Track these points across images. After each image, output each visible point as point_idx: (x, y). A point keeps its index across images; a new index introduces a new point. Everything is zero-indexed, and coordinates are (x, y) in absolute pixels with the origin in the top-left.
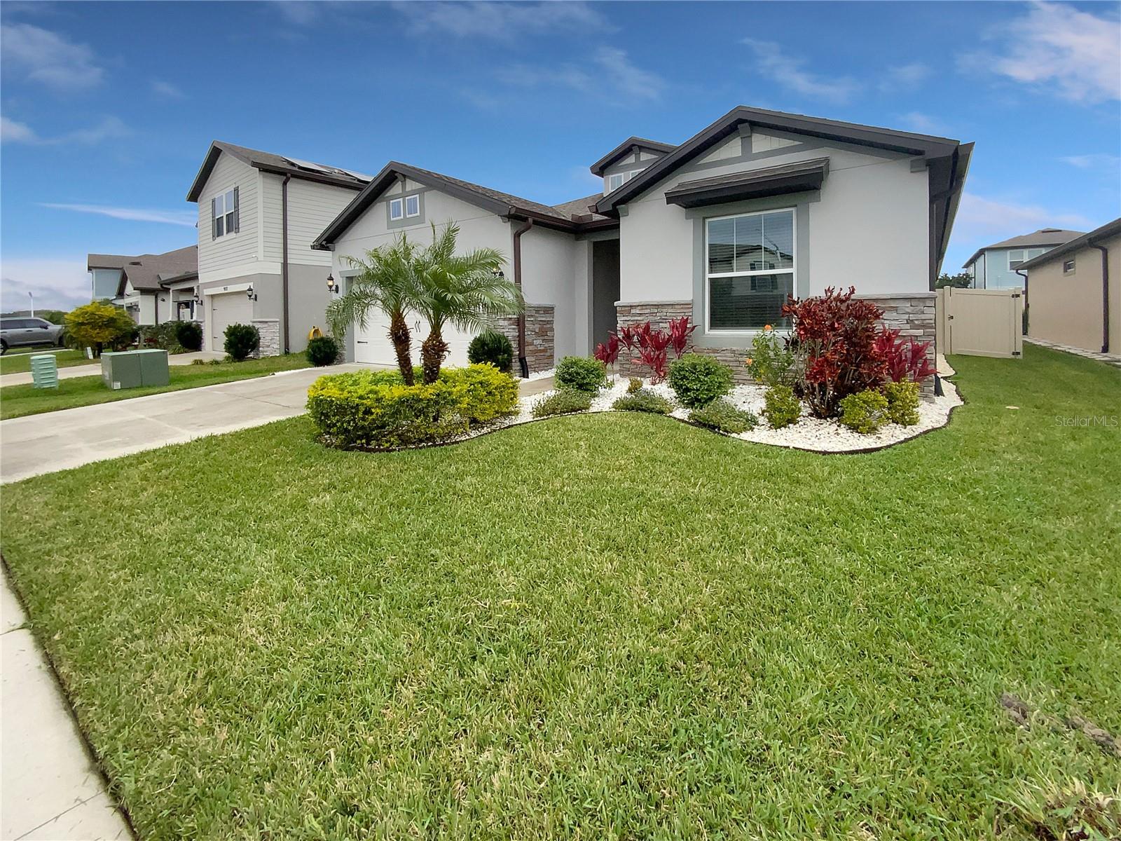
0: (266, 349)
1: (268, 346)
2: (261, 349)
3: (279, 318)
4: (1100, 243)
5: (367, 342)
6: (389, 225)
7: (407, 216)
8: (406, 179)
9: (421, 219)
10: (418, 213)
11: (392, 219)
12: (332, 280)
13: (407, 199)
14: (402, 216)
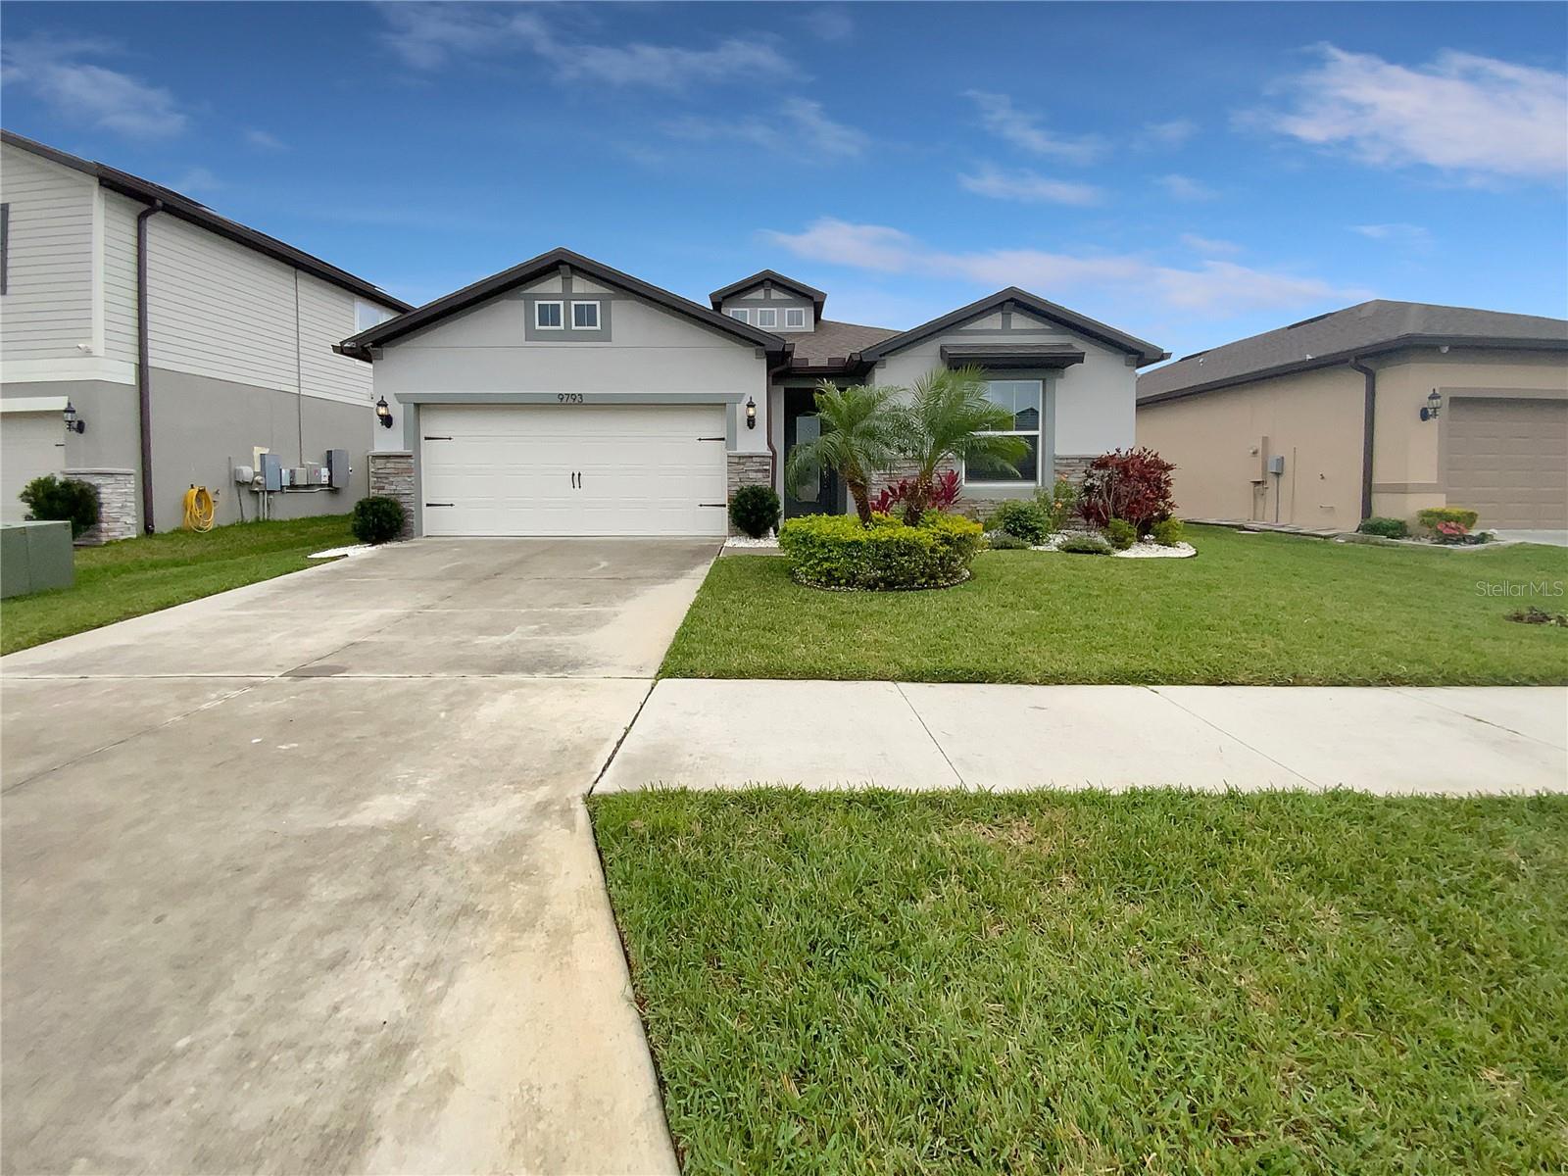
0: (112, 525)
1: (117, 520)
2: (104, 525)
3: (134, 468)
4: (1364, 363)
5: (452, 505)
6: (531, 335)
7: (574, 327)
8: (574, 276)
9: (605, 336)
10: (599, 327)
11: (537, 327)
12: (386, 405)
13: (573, 303)
14: (562, 327)
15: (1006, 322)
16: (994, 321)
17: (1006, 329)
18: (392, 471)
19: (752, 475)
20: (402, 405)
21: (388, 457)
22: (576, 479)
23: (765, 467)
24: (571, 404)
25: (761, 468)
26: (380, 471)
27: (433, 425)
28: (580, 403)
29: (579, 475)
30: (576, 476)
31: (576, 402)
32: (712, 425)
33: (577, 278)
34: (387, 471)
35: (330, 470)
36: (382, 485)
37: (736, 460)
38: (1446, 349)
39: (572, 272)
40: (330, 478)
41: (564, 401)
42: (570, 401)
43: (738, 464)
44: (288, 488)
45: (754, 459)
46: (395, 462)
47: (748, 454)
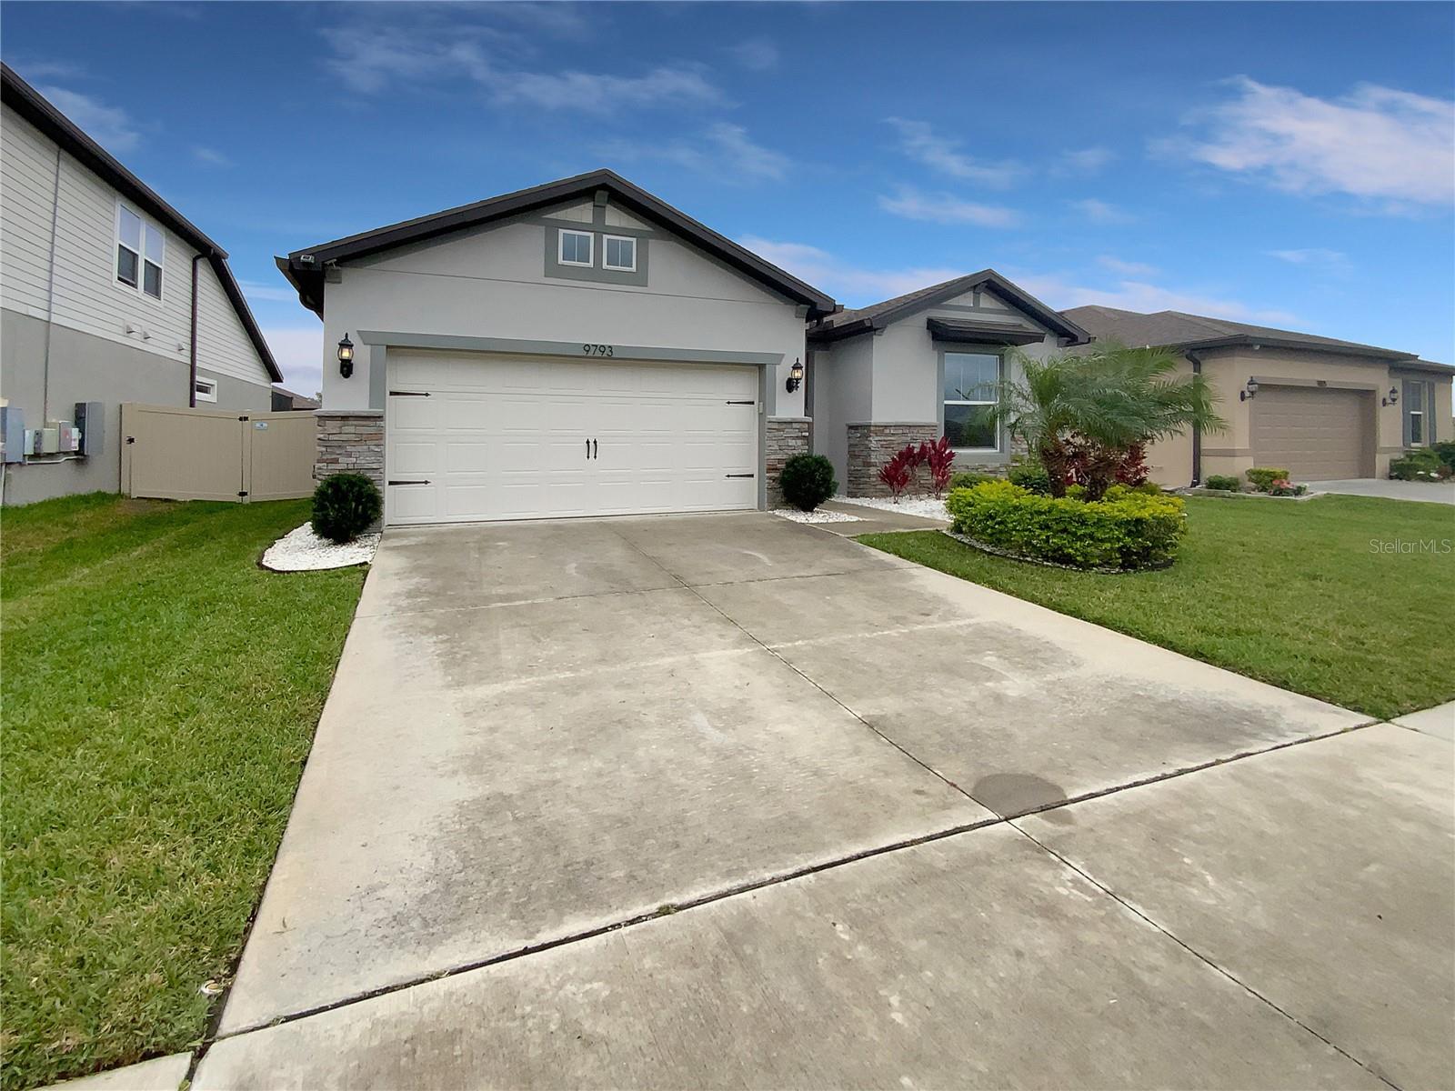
4: (1196, 355)
5: (426, 482)
6: (552, 269)
7: (605, 266)
8: (609, 206)
9: (640, 279)
10: (634, 269)
11: (561, 261)
12: (350, 346)
13: (606, 237)
14: (591, 264)
15: (976, 301)
16: (967, 300)
17: (976, 309)
18: (352, 437)
19: (792, 443)
20: (369, 347)
21: (344, 418)
22: (592, 447)
23: (804, 434)
24: (599, 357)
25: (800, 434)
26: (331, 437)
27: (406, 376)
28: (610, 357)
29: (595, 442)
30: (592, 444)
31: (605, 355)
32: (742, 387)
33: (612, 208)
34: (344, 437)
35: (82, 431)
36: (333, 457)
37: (776, 426)
38: (1258, 347)
39: (608, 200)
40: (81, 442)
41: (590, 354)
42: (598, 354)
43: (778, 430)
44: (31, 457)
45: (794, 425)
46: (356, 426)
47: (789, 420)
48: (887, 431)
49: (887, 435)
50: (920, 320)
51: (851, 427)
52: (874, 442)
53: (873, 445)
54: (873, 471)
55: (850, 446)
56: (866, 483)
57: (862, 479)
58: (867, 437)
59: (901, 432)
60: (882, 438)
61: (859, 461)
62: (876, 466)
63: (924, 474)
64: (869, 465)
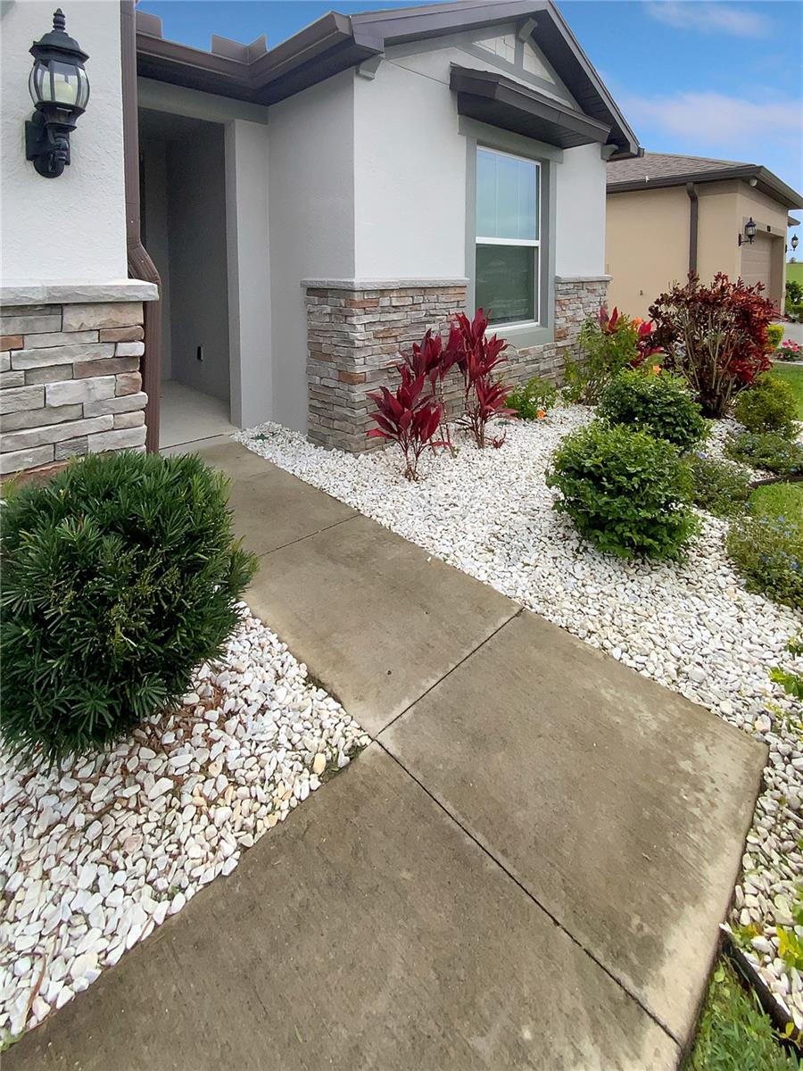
38: (755, 183)
47: (40, 298)
48: (385, 302)
49: (384, 310)
50: (438, 64)
51: (315, 291)
52: (360, 327)
53: (359, 335)
54: (359, 393)
55: (312, 331)
56: (345, 418)
57: (336, 408)
58: (343, 315)
59: (409, 301)
60: (376, 318)
61: (331, 368)
62: (364, 381)
63: (452, 387)
64: (348, 378)
